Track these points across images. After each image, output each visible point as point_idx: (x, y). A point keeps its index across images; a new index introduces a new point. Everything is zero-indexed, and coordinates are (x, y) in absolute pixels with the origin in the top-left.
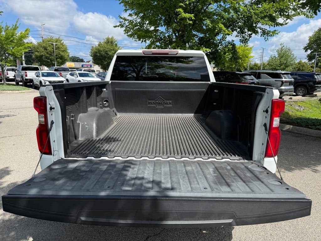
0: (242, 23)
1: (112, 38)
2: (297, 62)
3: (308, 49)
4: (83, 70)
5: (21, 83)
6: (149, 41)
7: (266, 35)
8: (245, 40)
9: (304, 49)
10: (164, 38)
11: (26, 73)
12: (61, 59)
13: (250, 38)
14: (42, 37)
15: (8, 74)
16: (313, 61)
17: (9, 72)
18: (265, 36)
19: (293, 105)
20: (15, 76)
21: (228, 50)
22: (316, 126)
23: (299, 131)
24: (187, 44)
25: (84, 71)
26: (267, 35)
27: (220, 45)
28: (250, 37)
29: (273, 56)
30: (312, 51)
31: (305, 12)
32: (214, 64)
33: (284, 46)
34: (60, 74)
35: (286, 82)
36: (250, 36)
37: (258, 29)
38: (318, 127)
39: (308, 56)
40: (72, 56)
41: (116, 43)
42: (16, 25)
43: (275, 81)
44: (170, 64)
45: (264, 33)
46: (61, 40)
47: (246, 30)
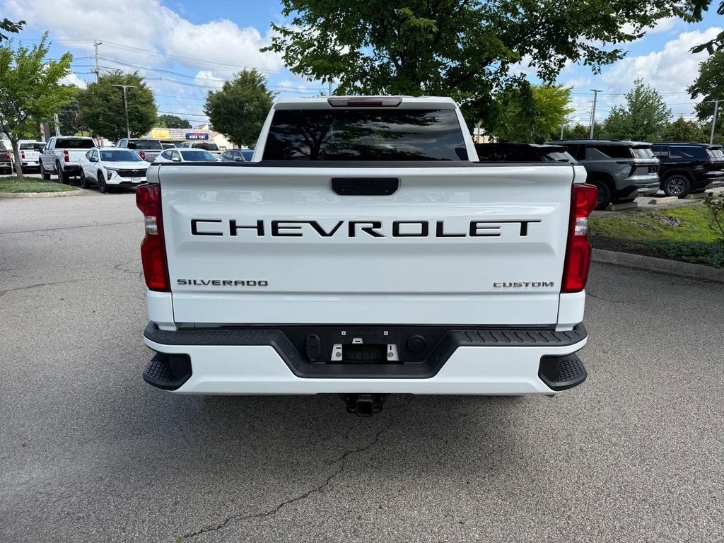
0: (544, 35)
1: (254, 72)
2: (672, 121)
3: (697, 91)
4: (191, 146)
5: (56, 177)
6: (338, 77)
7: (596, 62)
8: (551, 72)
9: (690, 91)
10: (370, 70)
11: (66, 153)
12: (140, 122)
13: (561, 69)
14: (97, 73)
15: (23, 157)
16: (710, 120)
17: (26, 152)
18: (593, 63)
19: (656, 215)
20: (40, 161)
21: (514, 96)
22: (697, 256)
23: (660, 268)
24: (422, 84)
25: (193, 147)
26: (598, 62)
27: (494, 84)
28: (561, 66)
29: (617, 108)
30: (707, 95)
31: (681, 8)
32: (482, 127)
33: (642, 86)
34: (141, 154)
35: (642, 165)
36: (561, 63)
37: (578, 49)
38: (701, 258)
39: (698, 108)
40: (163, 114)
41: (263, 82)
42: (42, 46)
43: (618, 163)
44: (384, 127)
45: (592, 57)
46: (141, 79)
47: (552, 51)
